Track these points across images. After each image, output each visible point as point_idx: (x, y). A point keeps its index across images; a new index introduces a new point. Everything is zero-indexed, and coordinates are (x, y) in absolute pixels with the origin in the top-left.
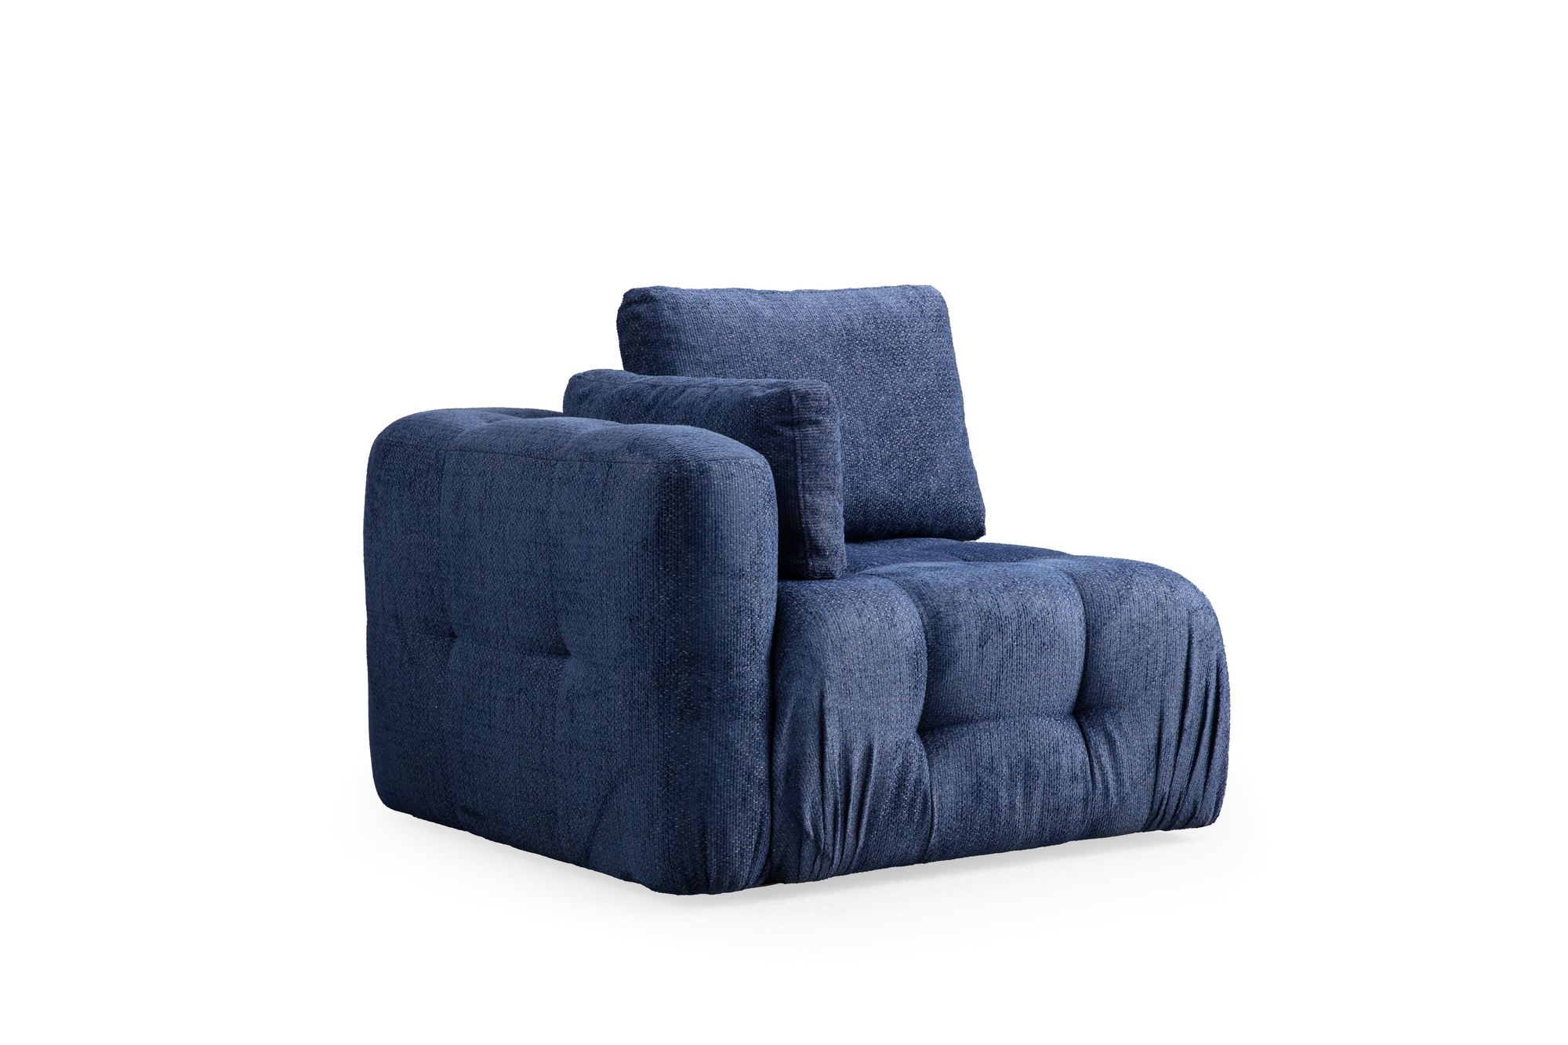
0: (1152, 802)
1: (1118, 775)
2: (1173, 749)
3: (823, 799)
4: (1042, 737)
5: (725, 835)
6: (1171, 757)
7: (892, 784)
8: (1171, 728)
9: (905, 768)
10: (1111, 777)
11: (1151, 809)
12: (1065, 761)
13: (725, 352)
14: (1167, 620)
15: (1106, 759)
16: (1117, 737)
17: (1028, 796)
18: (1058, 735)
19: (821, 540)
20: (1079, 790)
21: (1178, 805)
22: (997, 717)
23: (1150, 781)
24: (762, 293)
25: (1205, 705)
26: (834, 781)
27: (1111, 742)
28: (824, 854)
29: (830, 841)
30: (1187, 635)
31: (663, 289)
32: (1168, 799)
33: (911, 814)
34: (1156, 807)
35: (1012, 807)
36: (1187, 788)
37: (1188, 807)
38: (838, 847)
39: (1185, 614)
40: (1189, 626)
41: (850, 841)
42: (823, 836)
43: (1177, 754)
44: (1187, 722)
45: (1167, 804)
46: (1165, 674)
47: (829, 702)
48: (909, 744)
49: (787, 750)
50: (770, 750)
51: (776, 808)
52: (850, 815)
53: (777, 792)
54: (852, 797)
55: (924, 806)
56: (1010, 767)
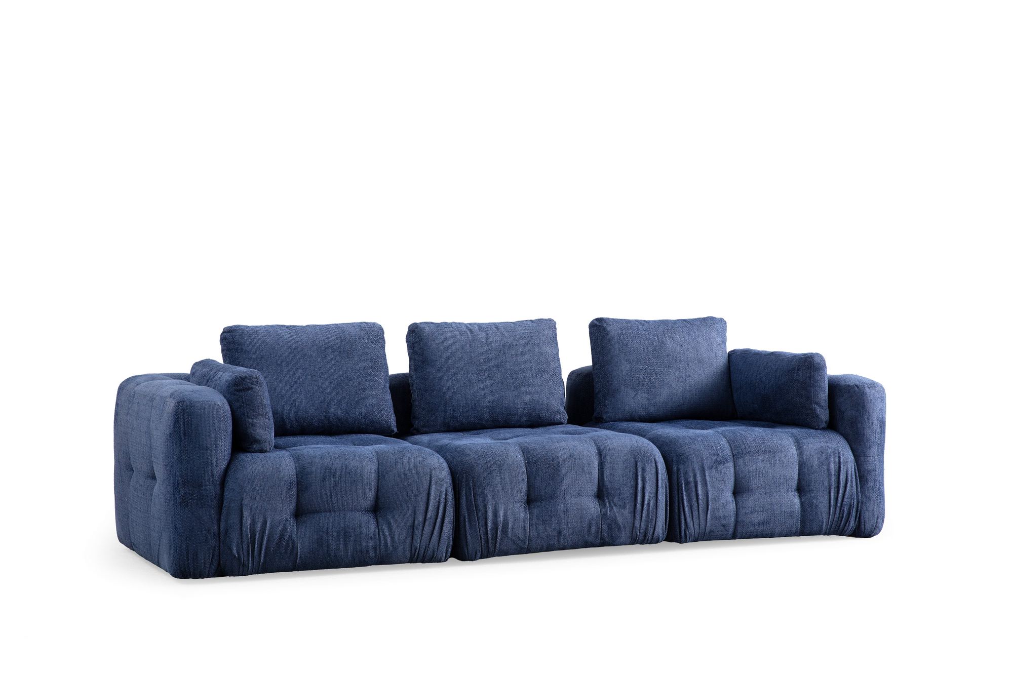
0: (411, 550)
1: (393, 538)
2: (421, 528)
3: (242, 542)
4: (354, 520)
5: (197, 555)
6: (420, 531)
7: (277, 537)
8: (420, 518)
9: (284, 531)
10: (389, 539)
11: (411, 553)
12: (365, 531)
13: (263, 353)
14: (419, 473)
15: (386, 530)
16: (392, 521)
17: (346, 545)
18: (362, 520)
20: (372, 543)
21: (424, 552)
22: (331, 511)
23: (409, 541)
24: (288, 327)
25: (438, 509)
26: (247, 535)
27: (389, 524)
28: (243, 564)
29: (246, 559)
30: (429, 479)
31: (238, 326)
32: (419, 549)
33: (287, 550)
34: (413, 552)
35: (338, 549)
36: (429, 545)
37: (430, 552)
38: (250, 562)
39: (429, 470)
40: (431, 475)
41: (256, 559)
42: (242, 557)
43: (423, 530)
44: (428, 516)
45: (419, 551)
46: (417, 495)
47: (245, 502)
48: (287, 520)
49: (226, 521)
50: (219, 521)
51: (221, 544)
52: (256, 549)
53: (222, 538)
54: (256, 541)
55: (293, 547)
56: (337, 532)
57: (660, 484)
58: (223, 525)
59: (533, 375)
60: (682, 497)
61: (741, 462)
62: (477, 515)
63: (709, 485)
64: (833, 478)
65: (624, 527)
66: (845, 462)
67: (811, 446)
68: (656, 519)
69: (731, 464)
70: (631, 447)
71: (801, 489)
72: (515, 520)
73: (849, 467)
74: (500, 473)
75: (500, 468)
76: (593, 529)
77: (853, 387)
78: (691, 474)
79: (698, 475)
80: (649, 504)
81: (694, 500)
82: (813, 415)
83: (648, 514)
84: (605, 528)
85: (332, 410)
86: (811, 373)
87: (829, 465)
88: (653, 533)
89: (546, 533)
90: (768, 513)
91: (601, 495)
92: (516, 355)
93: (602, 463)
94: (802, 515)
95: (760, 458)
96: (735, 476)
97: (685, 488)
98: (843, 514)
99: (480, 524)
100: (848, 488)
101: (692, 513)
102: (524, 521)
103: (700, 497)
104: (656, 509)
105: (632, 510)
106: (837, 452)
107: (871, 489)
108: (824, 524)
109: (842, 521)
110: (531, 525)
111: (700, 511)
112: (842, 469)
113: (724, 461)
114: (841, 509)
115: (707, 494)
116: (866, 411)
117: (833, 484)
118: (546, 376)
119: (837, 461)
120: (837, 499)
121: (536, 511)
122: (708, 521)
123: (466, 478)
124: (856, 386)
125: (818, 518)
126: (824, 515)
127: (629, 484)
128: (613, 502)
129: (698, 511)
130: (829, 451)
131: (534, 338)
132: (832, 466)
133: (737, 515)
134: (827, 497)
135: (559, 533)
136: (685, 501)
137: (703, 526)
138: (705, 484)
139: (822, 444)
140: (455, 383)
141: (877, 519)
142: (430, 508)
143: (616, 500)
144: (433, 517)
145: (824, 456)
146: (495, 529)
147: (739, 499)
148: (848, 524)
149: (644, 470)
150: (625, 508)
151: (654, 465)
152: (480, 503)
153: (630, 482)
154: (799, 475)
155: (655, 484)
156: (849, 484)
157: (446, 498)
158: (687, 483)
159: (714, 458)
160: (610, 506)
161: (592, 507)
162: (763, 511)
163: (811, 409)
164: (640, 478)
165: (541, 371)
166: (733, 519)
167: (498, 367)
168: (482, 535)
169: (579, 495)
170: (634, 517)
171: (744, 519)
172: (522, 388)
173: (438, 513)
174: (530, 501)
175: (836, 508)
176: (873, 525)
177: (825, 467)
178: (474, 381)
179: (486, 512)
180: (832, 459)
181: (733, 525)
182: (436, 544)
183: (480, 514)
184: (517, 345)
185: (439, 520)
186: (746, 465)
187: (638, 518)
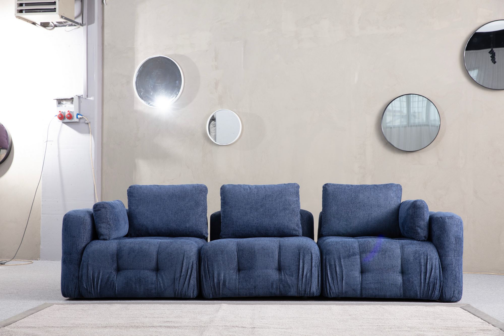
1: (164, 284)
3: (88, 281)
4: (144, 274)
6: (178, 281)
7: (106, 280)
8: (178, 275)
9: (109, 277)
10: (162, 285)
11: (174, 292)
12: (150, 280)
14: (178, 253)
15: (160, 280)
17: (140, 286)
19: (103, 233)
20: (153, 286)
21: (181, 292)
22: (133, 269)
23: (173, 286)
25: (188, 271)
26: (90, 278)
27: (162, 277)
28: (89, 292)
29: (90, 290)
30: (183, 256)
32: (178, 290)
33: (110, 287)
35: (136, 288)
36: (183, 289)
37: (183, 292)
38: (93, 291)
39: (183, 252)
40: (184, 254)
44: (182, 274)
45: (178, 292)
46: (176, 264)
47: (90, 263)
48: (111, 272)
49: (82, 271)
50: (79, 271)
51: (79, 282)
52: (95, 285)
53: (80, 279)
54: (95, 281)
55: (114, 286)
56: (135, 279)
57: (313, 265)
58: (80, 273)
59: (280, 211)
60: (327, 272)
61: (364, 255)
62: (209, 275)
63: (343, 267)
64: (423, 268)
65: (292, 286)
66: (431, 259)
67: (409, 249)
68: (311, 283)
69: (358, 257)
70: (298, 245)
71: (403, 272)
72: (230, 279)
73: (434, 262)
74: (222, 255)
75: (222, 252)
76: (274, 287)
77: (439, 218)
78: (333, 261)
79: (337, 261)
80: (306, 275)
81: (335, 274)
82: (417, 233)
83: (306, 280)
84: (281, 286)
85: (171, 225)
86: (415, 210)
87: (420, 260)
88: (310, 291)
89: (248, 287)
90: (381, 284)
91: (280, 269)
92: (272, 201)
93: (280, 252)
94: (403, 286)
95: (376, 254)
96: (361, 263)
97: (329, 268)
98: (430, 288)
99: (211, 280)
100: (433, 273)
101: (333, 281)
102: (235, 280)
103: (338, 273)
104: (311, 278)
105: (297, 278)
106: (426, 253)
107: (449, 275)
108: (418, 292)
109: (429, 291)
110: (239, 282)
111: (339, 281)
112: (428, 263)
113: (354, 254)
114: (428, 285)
115: (342, 272)
116: (446, 231)
117: (423, 271)
118: (288, 212)
119: (426, 258)
120: (425, 279)
121: (242, 275)
122: (343, 286)
123: (204, 257)
124: (441, 217)
125: (414, 289)
126: (417, 287)
127: (295, 264)
128: (286, 273)
129: (337, 281)
130: (421, 252)
131: (282, 192)
132: (422, 261)
133: (362, 284)
134: (419, 278)
135: (255, 287)
136: (329, 275)
137: (340, 289)
138: (341, 266)
139: (417, 248)
140: (238, 214)
141: (454, 292)
142: (183, 270)
143: (288, 272)
144: (185, 275)
145: (417, 255)
146: (219, 283)
147: (364, 276)
148: (433, 293)
149: (304, 257)
150: (293, 276)
151: (310, 255)
152: (210, 269)
153: (296, 263)
154: (402, 264)
155: (310, 265)
156: (433, 270)
157: (192, 266)
158: (330, 266)
159: (347, 253)
160: (284, 275)
161: (274, 275)
162: (378, 283)
163: (416, 230)
164: (301, 261)
165: (285, 209)
166: (359, 286)
167: (262, 206)
168: (212, 285)
169: (267, 268)
170: (298, 281)
171: (366, 287)
172: (274, 217)
173: (187, 273)
174: (239, 270)
175: (425, 284)
176: (451, 295)
177: (418, 261)
178: (248, 213)
179: (214, 274)
180: (422, 256)
181: (360, 289)
182: (187, 289)
183: (211, 275)
184: (273, 196)
185: (188, 277)
186: (367, 257)
187: (300, 282)
